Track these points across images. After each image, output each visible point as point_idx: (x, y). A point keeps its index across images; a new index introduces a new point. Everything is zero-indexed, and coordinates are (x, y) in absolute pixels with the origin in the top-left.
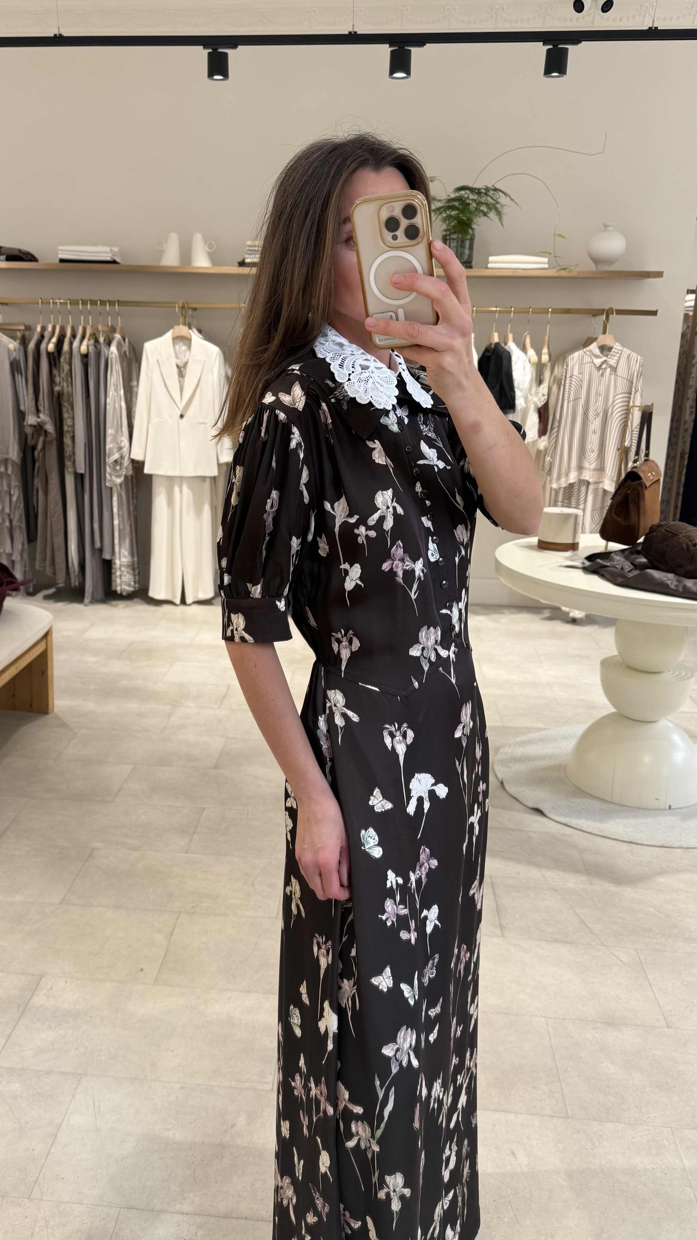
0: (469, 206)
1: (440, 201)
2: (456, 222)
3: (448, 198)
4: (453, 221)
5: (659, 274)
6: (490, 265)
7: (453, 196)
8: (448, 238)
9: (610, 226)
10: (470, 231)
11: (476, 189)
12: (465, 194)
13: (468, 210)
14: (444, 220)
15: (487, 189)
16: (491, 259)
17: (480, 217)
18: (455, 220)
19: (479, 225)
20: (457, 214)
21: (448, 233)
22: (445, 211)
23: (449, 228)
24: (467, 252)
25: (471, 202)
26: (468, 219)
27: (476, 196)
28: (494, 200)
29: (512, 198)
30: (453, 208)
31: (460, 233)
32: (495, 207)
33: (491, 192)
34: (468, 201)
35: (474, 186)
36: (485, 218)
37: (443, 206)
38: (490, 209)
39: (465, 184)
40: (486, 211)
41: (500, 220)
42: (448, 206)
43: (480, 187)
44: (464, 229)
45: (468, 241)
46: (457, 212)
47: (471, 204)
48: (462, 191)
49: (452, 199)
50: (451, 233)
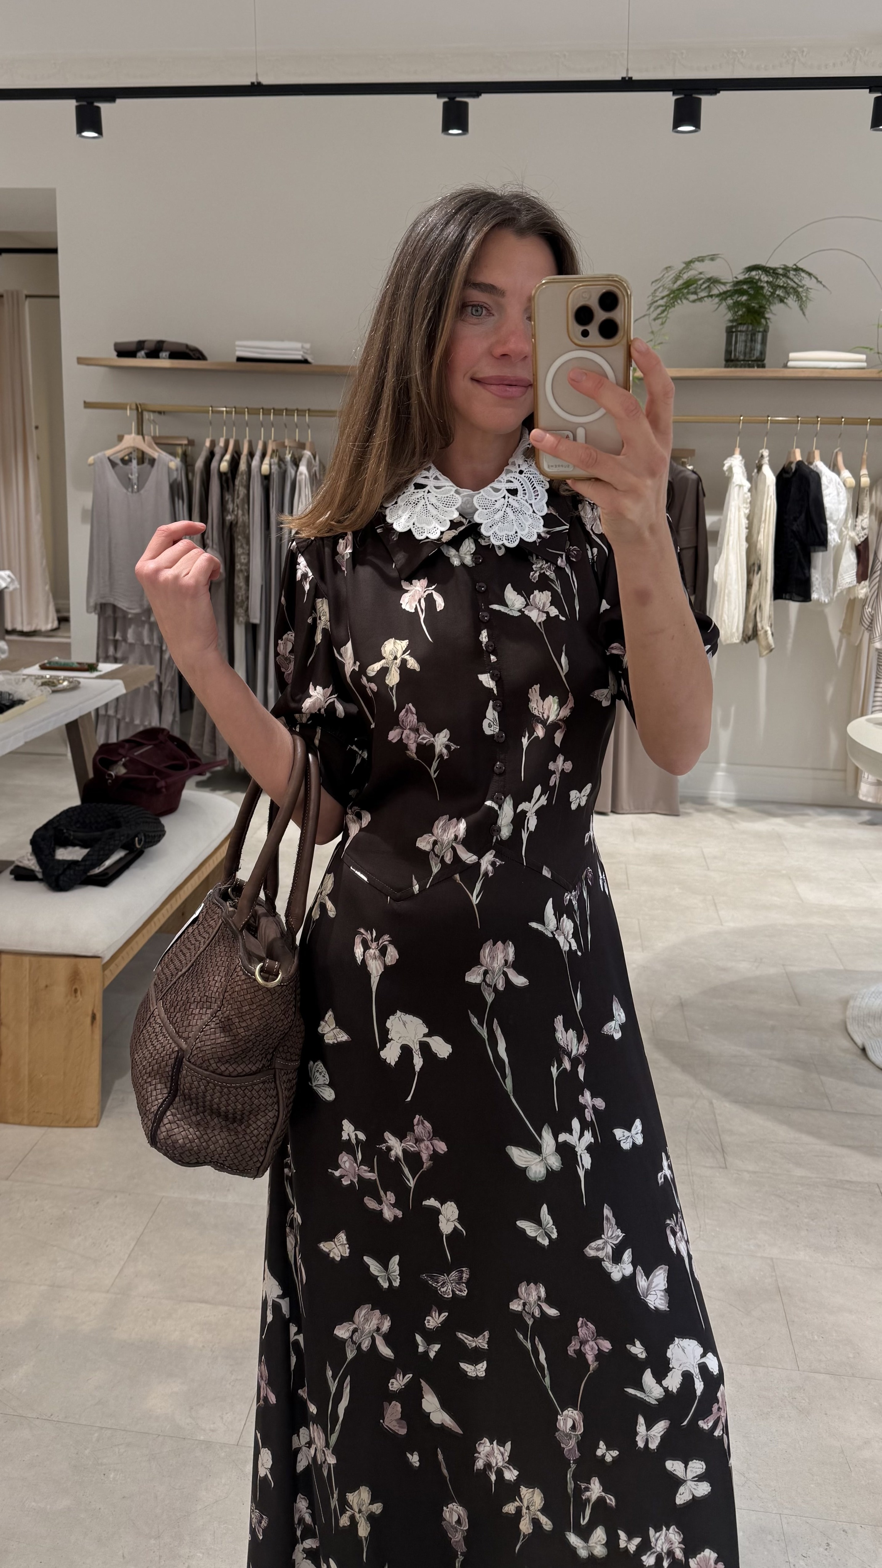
0: (762, 290)
1: (724, 284)
2: (744, 311)
3: (735, 279)
4: (740, 310)
6: (790, 364)
7: (741, 277)
8: (734, 330)
10: (763, 321)
11: (770, 268)
12: (757, 274)
13: (761, 295)
14: (729, 308)
15: (786, 269)
16: (792, 355)
17: (775, 305)
18: (745, 308)
19: (774, 315)
20: (746, 300)
21: (734, 324)
22: (731, 296)
23: (736, 317)
24: (759, 347)
25: (764, 285)
26: (761, 307)
27: (772, 278)
28: (794, 282)
29: (820, 279)
30: (742, 292)
31: (750, 324)
32: (796, 293)
33: (791, 272)
34: (760, 284)
35: (768, 265)
36: (782, 305)
37: (728, 291)
38: (788, 294)
39: (758, 263)
40: (783, 296)
41: (801, 308)
42: (735, 289)
43: (777, 266)
44: (755, 318)
45: (761, 333)
46: (745, 298)
47: (765, 288)
48: (754, 270)
49: (741, 281)
50: (738, 324)
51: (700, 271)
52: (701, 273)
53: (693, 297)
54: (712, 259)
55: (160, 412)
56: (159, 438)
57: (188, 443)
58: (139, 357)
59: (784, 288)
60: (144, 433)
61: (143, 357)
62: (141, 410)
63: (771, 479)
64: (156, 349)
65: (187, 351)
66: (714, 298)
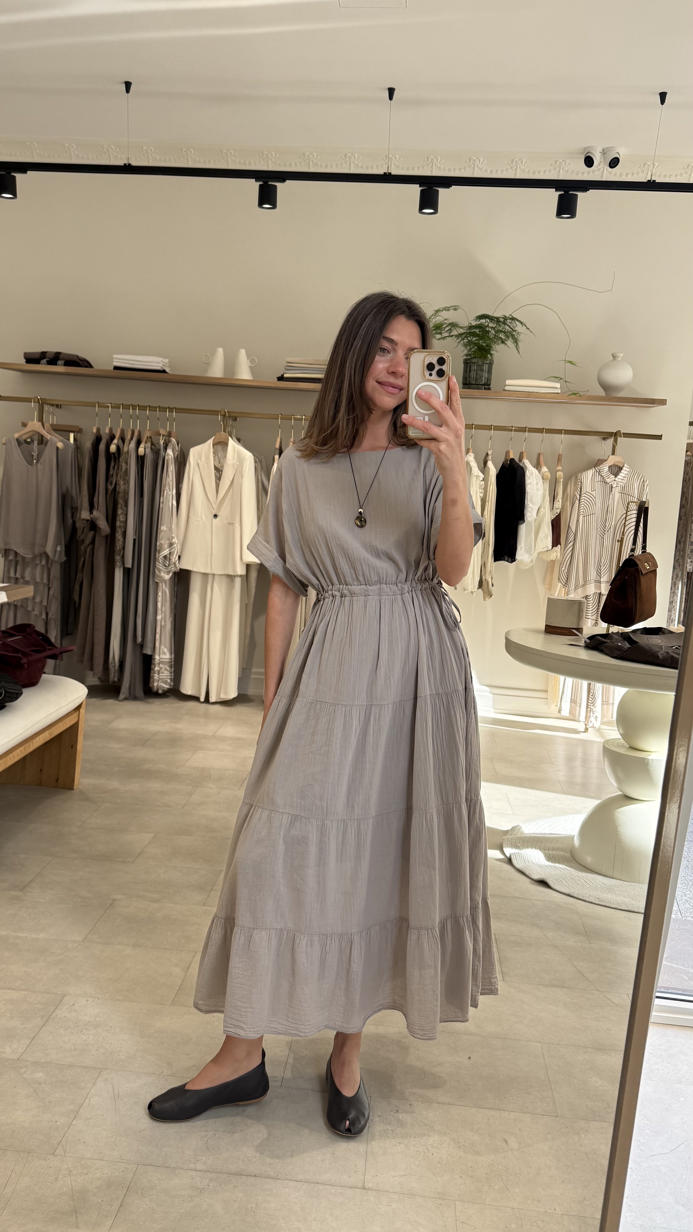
0: (489, 334)
1: (460, 328)
2: (476, 348)
3: (470, 325)
4: (473, 348)
5: (663, 402)
6: (507, 388)
7: (474, 323)
8: (469, 362)
9: (619, 357)
10: (489, 355)
11: (495, 318)
12: (485, 322)
13: (488, 336)
14: (465, 345)
15: (505, 318)
16: (508, 382)
17: (498, 344)
18: (476, 346)
19: (497, 352)
20: (478, 340)
21: (469, 357)
22: (466, 337)
23: (470, 352)
24: (486, 375)
25: (490, 330)
26: (487, 346)
27: (495, 325)
28: (511, 328)
29: (528, 327)
30: (474, 334)
31: (480, 358)
32: (512, 335)
33: (508, 320)
34: (487, 329)
35: (494, 315)
36: (503, 345)
37: (465, 333)
38: (507, 337)
39: (485, 313)
40: (504, 338)
41: (516, 347)
42: (469, 332)
43: (499, 316)
44: (483, 355)
45: (487, 365)
46: (477, 338)
47: (490, 331)
48: (483, 319)
49: (473, 326)
50: (472, 358)
51: (446, 318)
52: (446, 320)
53: (438, 336)
54: (455, 309)
55: (57, 406)
56: (56, 425)
57: (78, 430)
58: (42, 364)
59: (504, 332)
60: (44, 420)
61: (45, 364)
62: (43, 404)
63: (493, 471)
64: (54, 359)
65: (78, 360)
66: (453, 337)
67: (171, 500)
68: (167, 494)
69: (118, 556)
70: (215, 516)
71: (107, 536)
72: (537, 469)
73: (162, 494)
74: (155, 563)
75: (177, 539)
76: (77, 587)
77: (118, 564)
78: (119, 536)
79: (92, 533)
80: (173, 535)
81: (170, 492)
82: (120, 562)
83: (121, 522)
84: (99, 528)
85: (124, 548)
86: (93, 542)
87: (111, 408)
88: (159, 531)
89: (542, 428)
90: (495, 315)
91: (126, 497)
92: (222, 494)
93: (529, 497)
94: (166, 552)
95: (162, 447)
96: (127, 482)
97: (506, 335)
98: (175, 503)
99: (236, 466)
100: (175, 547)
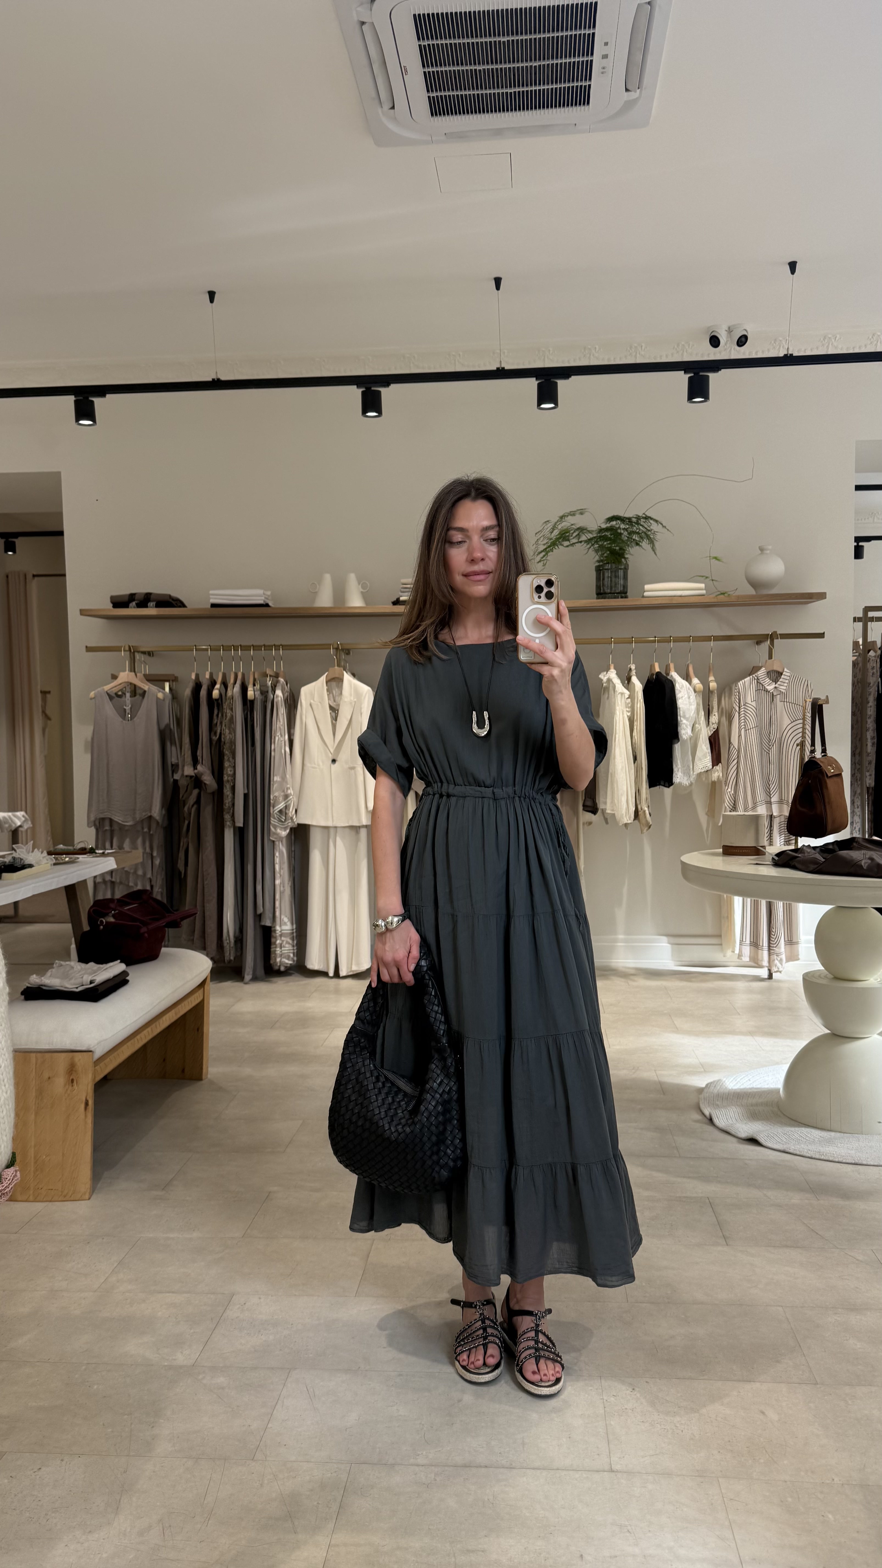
0: (621, 536)
1: (590, 532)
2: (609, 552)
3: (599, 528)
4: (606, 553)
5: (822, 596)
6: (645, 594)
7: (604, 526)
8: (601, 569)
9: (767, 550)
10: (623, 560)
11: (627, 518)
12: (616, 524)
13: (620, 539)
14: (596, 551)
15: (638, 518)
16: (647, 587)
17: (632, 547)
18: (608, 551)
19: (632, 555)
20: (609, 544)
21: (601, 564)
22: (596, 542)
23: (602, 558)
24: (622, 582)
25: (622, 532)
26: (621, 549)
27: (627, 525)
28: (646, 528)
29: (664, 525)
30: (605, 538)
31: (613, 563)
32: (647, 536)
33: (642, 520)
34: (619, 531)
35: (624, 516)
36: (638, 547)
37: (595, 537)
38: (642, 538)
39: (615, 514)
40: (638, 540)
41: (652, 548)
42: (600, 536)
43: (631, 516)
44: (617, 559)
45: (622, 571)
46: (608, 542)
47: (623, 534)
48: (613, 521)
49: (604, 529)
50: (605, 564)
51: (573, 523)
52: (572, 525)
53: (566, 543)
54: (582, 514)
55: (150, 654)
56: (149, 675)
57: (174, 678)
58: (131, 607)
59: (638, 533)
60: (136, 671)
61: (134, 607)
62: (134, 652)
63: (638, 685)
64: (144, 600)
65: (171, 600)
66: (583, 543)
67: (283, 746)
68: (278, 740)
69: (228, 815)
70: (334, 761)
71: (213, 793)
72: (687, 680)
73: (273, 741)
74: (270, 819)
75: (293, 790)
76: (182, 855)
77: (228, 823)
78: (227, 791)
79: (196, 792)
80: (288, 786)
81: (280, 738)
82: (230, 821)
83: (228, 775)
84: (205, 784)
85: (233, 805)
86: (198, 802)
87: (210, 650)
88: (272, 783)
89: (689, 635)
90: (627, 515)
91: (233, 747)
92: (339, 735)
93: (681, 712)
94: (281, 806)
95: (270, 688)
96: (233, 731)
97: (640, 536)
98: (288, 749)
99: (353, 704)
100: (291, 799)
